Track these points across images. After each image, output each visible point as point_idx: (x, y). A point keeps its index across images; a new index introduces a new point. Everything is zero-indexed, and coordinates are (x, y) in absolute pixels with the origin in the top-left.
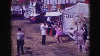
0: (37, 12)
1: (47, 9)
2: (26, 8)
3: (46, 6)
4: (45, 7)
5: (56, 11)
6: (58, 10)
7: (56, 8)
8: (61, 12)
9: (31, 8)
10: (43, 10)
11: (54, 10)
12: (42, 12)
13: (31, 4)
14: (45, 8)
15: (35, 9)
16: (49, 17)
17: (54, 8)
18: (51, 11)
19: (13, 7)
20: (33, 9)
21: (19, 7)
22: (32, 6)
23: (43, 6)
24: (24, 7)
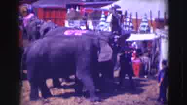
0: (114, 32)
1: (132, 27)
2: (95, 24)
3: (130, 22)
4: (128, 24)
5: (148, 31)
6: (152, 31)
7: (148, 27)
8: (156, 34)
9: (102, 26)
10: (125, 29)
11: (145, 29)
12: (122, 32)
13: (103, 17)
14: (128, 26)
15: (110, 28)
16: (136, 41)
17: (144, 26)
18: (138, 31)
19: (69, 23)
20: (106, 27)
21: (81, 23)
22: (105, 21)
23: (126, 22)
24: (90, 23)
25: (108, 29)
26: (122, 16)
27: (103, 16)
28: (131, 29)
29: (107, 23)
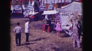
1: (44, 7)
2: (26, 7)
3: (43, 5)
4: (42, 6)
5: (53, 9)
6: (55, 9)
7: (53, 7)
8: (57, 11)
9: (30, 7)
10: (41, 9)
14: (43, 7)
15: (33, 8)
17: (51, 7)
18: (48, 9)
19: (13, 7)
20: (31, 8)
21: (19, 6)
22: (31, 5)
23: (41, 5)
24: (23, 6)
25: (32, 9)
26: (39, 2)
27: (30, 2)
28: (44, 8)
29: (32, 6)
